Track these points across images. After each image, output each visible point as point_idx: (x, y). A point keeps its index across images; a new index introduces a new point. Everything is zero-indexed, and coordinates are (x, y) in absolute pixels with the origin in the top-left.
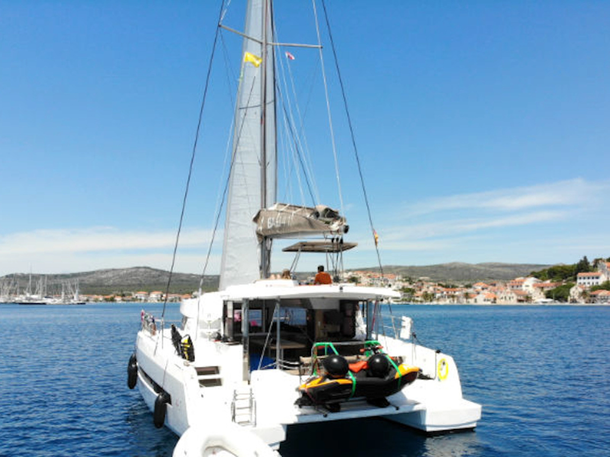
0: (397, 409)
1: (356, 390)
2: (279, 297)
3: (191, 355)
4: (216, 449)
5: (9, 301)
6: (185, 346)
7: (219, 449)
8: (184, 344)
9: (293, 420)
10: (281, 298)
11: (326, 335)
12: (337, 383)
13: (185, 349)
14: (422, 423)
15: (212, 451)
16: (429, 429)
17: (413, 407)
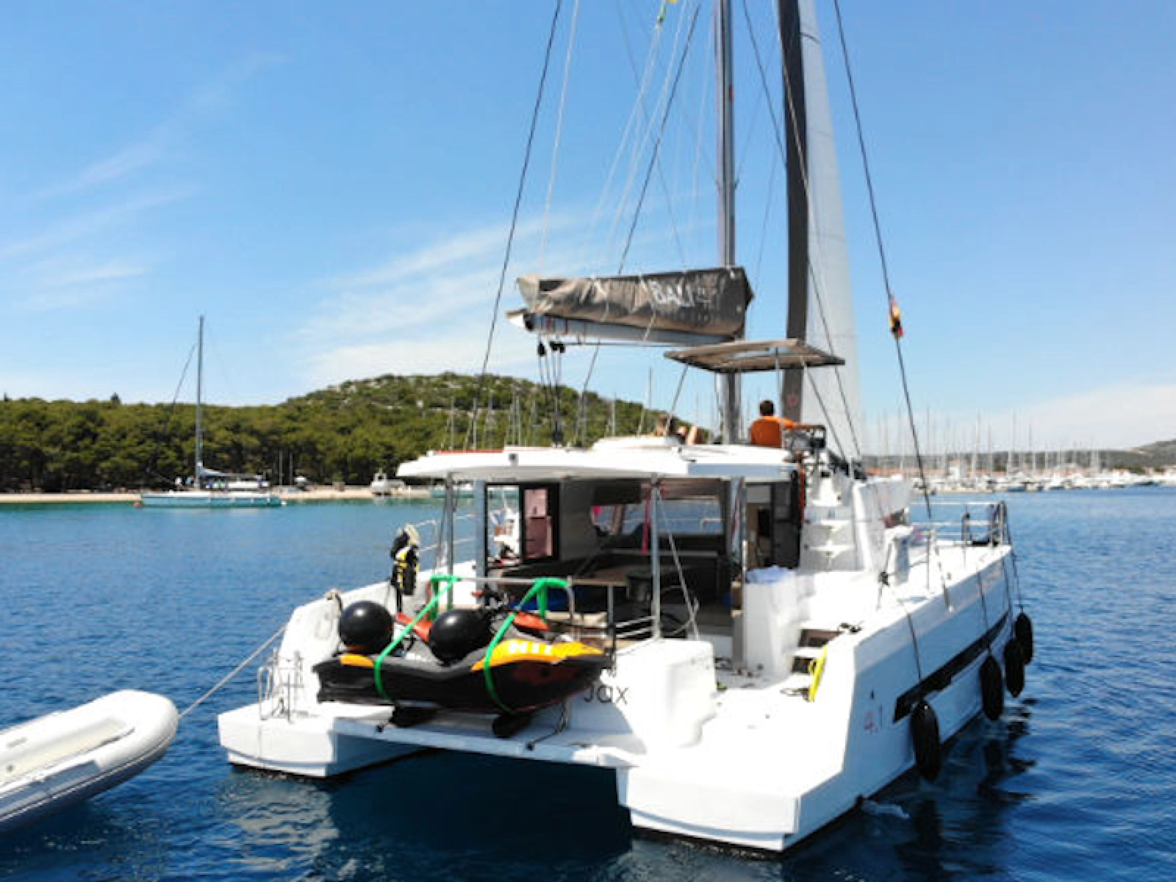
0: (530, 747)
16: (636, 821)
17: (571, 754)
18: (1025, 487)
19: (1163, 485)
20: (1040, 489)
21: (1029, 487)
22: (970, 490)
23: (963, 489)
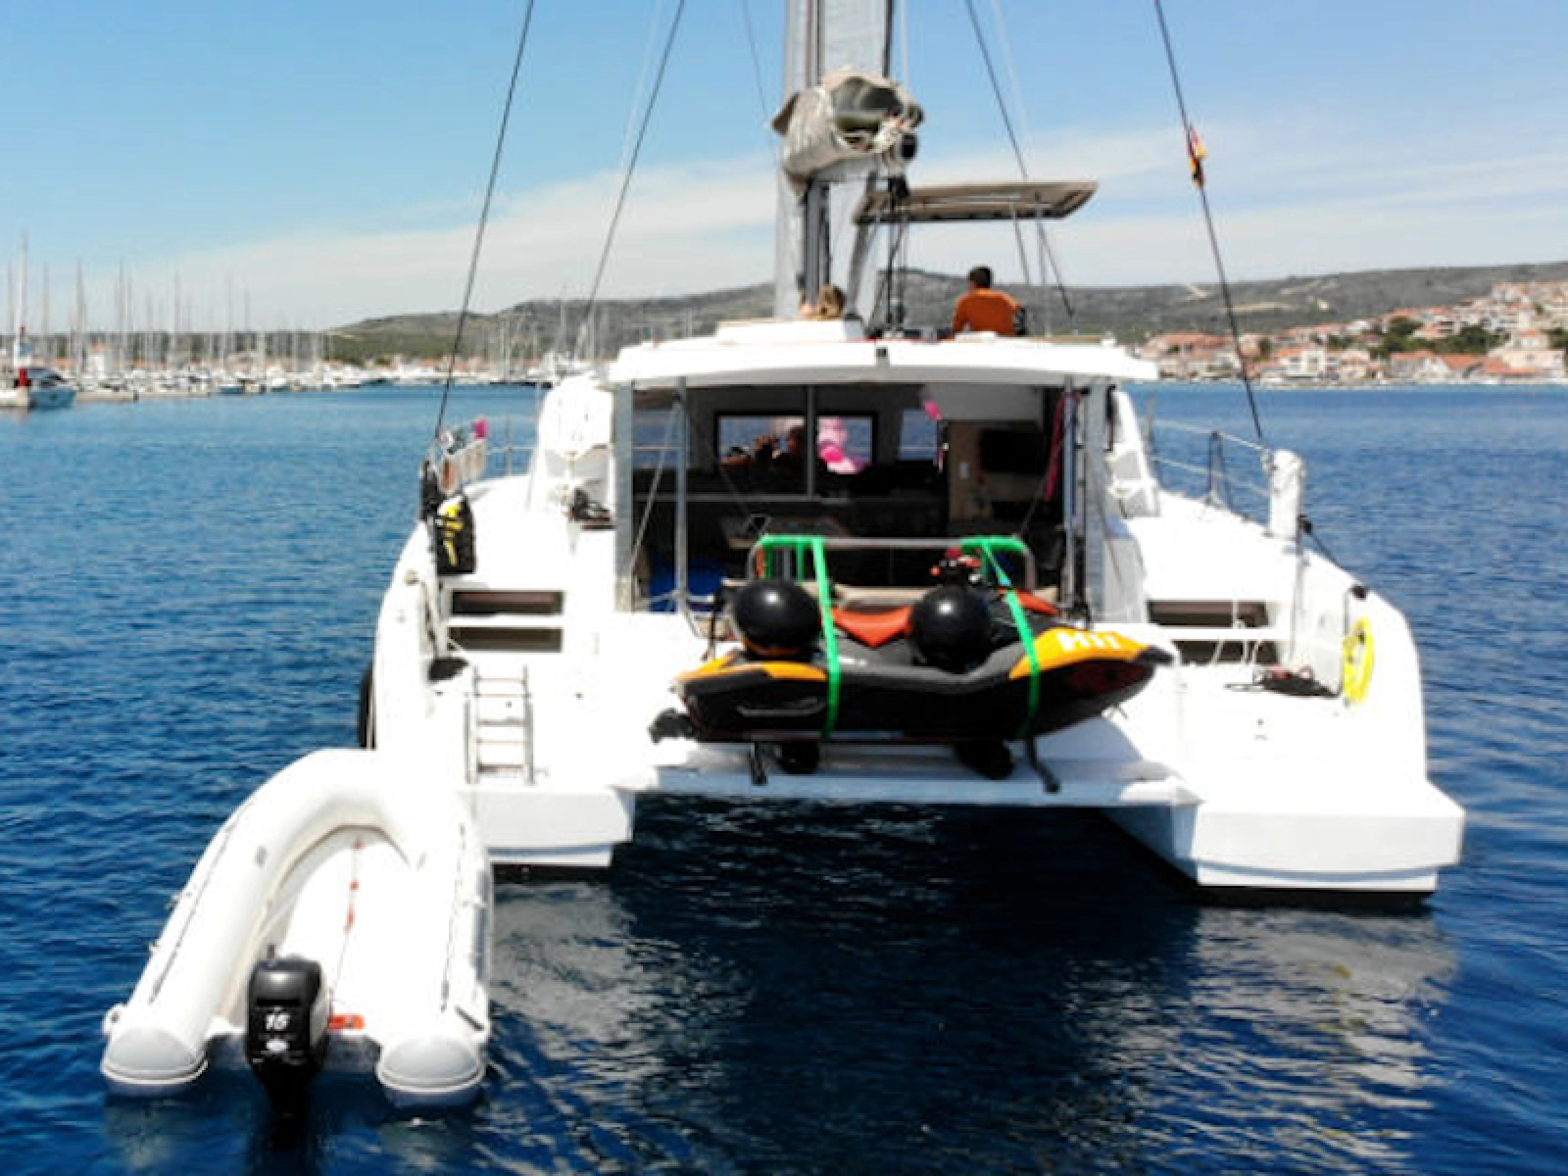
0: (1053, 788)
1: (842, 704)
2: (683, 379)
3: (466, 551)
4: (367, 836)
5: (514, 379)
6: (449, 524)
7: (373, 836)
8: (446, 519)
9: (646, 779)
10: (691, 384)
11: (987, 511)
12: (764, 674)
13: (449, 534)
14: (1180, 854)
15: (353, 840)
16: (1206, 877)
17: (1118, 792)
18: (243, 388)
19: (397, 383)
20: (263, 389)
21: (249, 388)
22: (173, 392)
23: (163, 391)
